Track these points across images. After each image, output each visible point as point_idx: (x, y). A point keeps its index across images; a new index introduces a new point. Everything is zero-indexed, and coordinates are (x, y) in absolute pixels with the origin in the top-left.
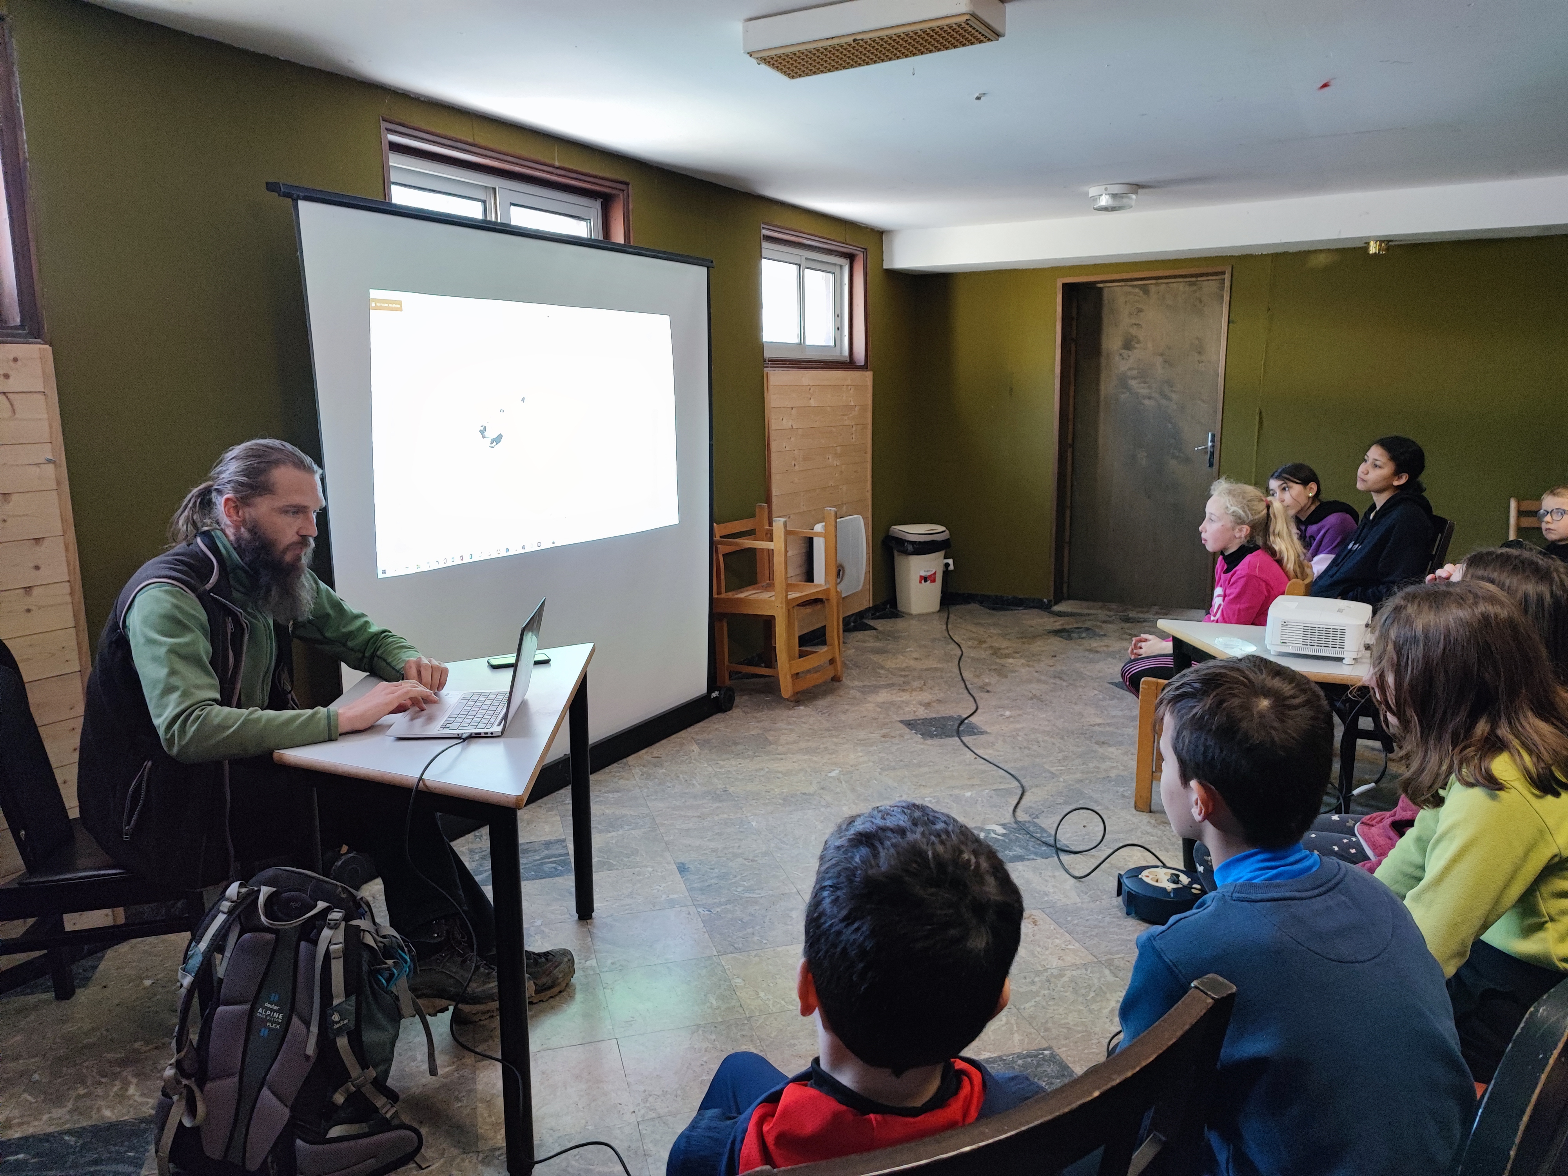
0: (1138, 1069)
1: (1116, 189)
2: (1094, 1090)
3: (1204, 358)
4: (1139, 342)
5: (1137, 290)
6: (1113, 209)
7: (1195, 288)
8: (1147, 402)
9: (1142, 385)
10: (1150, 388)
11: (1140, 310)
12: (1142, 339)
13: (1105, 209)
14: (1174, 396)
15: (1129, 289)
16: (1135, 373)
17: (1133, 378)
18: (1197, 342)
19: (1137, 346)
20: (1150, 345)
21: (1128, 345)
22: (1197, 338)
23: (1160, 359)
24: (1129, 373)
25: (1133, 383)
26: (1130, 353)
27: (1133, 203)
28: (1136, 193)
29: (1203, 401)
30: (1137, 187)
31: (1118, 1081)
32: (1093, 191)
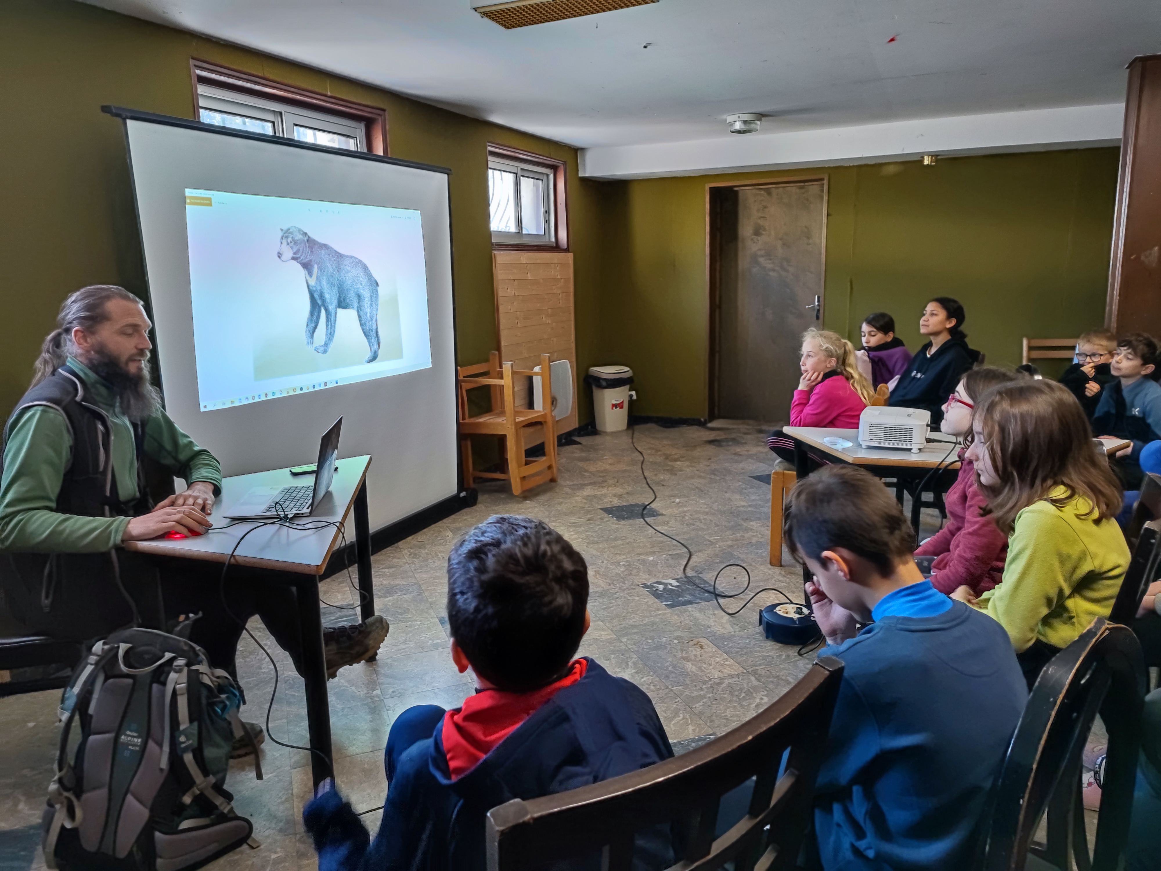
0: (778, 720)
1: (746, 117)
2: (748, 736)
3: (811, 241)
4: (765, 230)
5: (762, 192)
6: (744, 132)
7: (803, 191)
8: (771, 273)
9: (768, 261)
10: (773, 263)
11: (765, 207)
12: (767, 228)
13: (738, 132)
14: (791, 269)
15: (758, 192)
16: (762, 252)
17: (762, 256)
18: (806, 230)
19: (764, 233)
20: (773, 233)
21: (757, 232)
22: (806, 227)
23: (780, 243)
24: (759, 253)
25: (761, 260)
26: (759, 238)
27: (758, 128)
28: (760, 120)
29: (811, 273)
30: (761, 116)
31: (765, 729)
32: (730, 119)
